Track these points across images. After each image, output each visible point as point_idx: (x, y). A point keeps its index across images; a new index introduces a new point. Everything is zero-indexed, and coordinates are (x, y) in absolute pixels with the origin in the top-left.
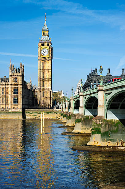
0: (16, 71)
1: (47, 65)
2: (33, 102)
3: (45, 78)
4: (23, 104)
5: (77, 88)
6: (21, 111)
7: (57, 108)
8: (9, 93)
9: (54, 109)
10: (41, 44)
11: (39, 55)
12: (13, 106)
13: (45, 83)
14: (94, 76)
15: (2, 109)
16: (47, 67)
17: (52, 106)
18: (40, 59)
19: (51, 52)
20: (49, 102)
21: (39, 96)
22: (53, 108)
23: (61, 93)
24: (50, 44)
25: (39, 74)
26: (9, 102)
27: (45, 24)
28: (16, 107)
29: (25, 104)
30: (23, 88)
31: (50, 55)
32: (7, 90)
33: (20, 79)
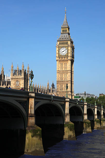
1: (66, 66)
3: (64, 80)
10: (60, 43)
11: (57, 55)
16: (65, 68)
18: (58, 59)
33: (22, 82)
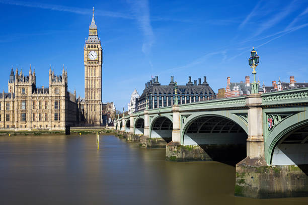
0: (57, 80)
1: (95, 72)
2: (78, 118)
3: (93, 87)
4: (66, 121)
5: (132, 99)
6: (64, 129)
7: (110, 125)
8: (49, 107)
9: (106, 127)
10: (88, 46)
11: (86, 60)
12: (53, 123)
13: (93, 95)
14: (154, 85)
15: (39, 128)
16: (95, 74)
17: (102, 122)
18: (86, 63)
19: (100, 56)
20: (99, 117)
21: (85, 110)
22: (104, 125)
23: (111, 105)
24: (99, 46)
25: (85, 82)
26: (49, 119)
27: (93, 21)
28: (57, 125)
29: (69, 121)
30: (66, 101)
31: (100, 59)
32: (46, 104)
33: (63, 90)
